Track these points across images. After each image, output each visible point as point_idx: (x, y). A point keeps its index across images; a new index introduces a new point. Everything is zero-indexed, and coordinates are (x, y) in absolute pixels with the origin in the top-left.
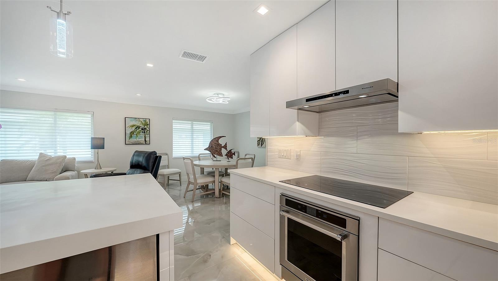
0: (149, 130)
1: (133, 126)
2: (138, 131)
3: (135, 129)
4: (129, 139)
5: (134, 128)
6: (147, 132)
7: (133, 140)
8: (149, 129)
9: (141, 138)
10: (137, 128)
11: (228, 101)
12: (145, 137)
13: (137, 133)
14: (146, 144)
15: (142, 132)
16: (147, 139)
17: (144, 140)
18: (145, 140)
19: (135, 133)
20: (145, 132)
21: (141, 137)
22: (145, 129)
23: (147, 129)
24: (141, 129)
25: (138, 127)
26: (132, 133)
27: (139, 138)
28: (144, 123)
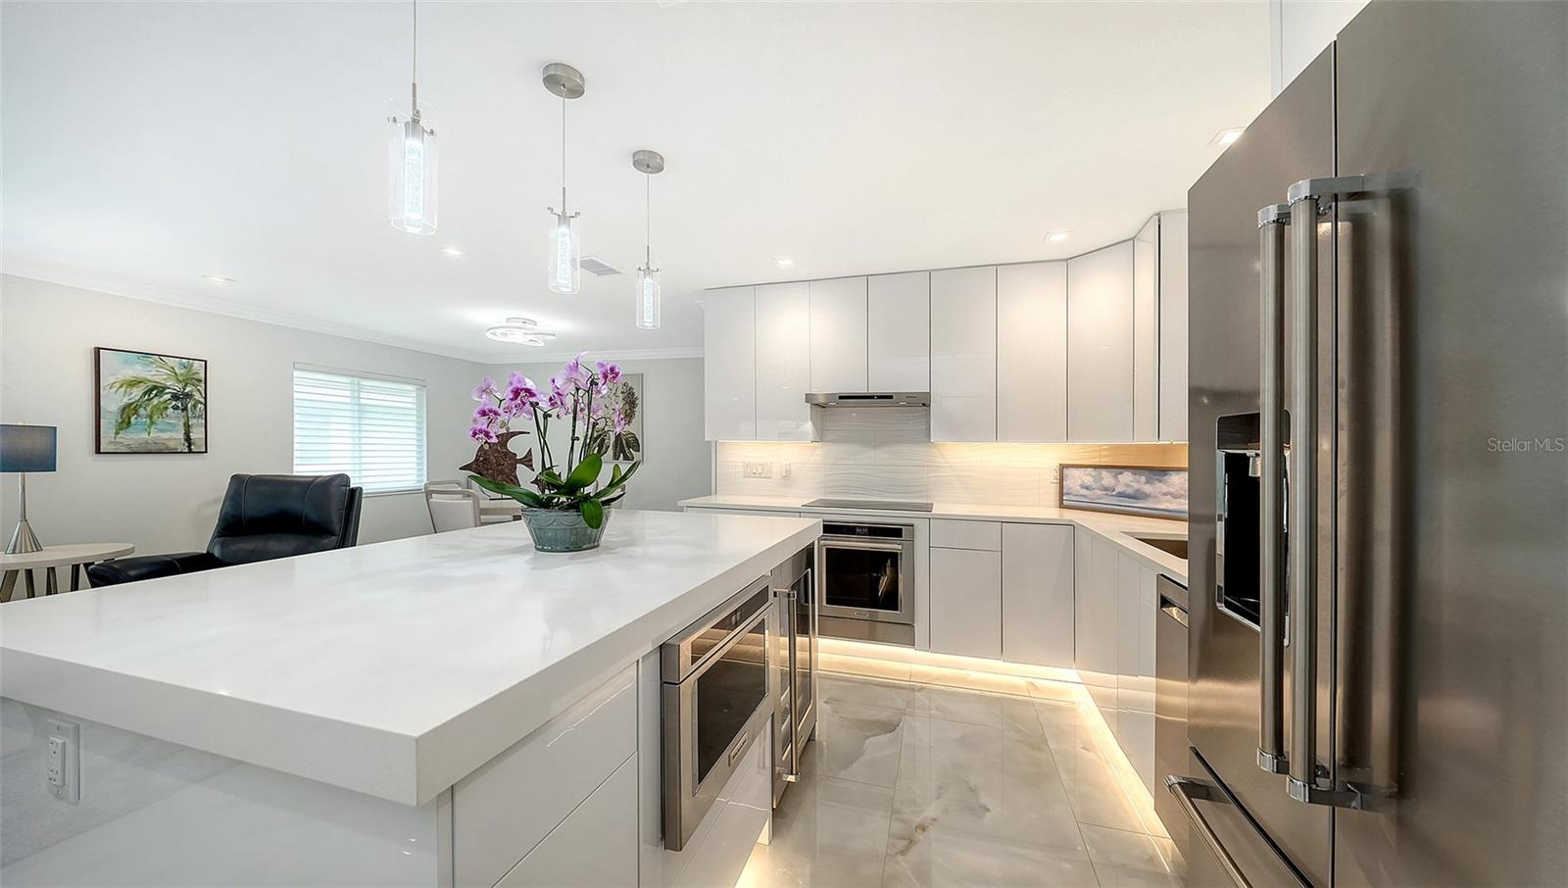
0: (203, 400)
1: (134, 383)
2: (155, 401)
3: (145, 393)
4: (117, 433)
5: (137, 393)
6: (195, 406)
7: (134, 436)
8: (205, 398)
9: (170, 431)
10: (151, 390)
11: (544, 341)
12: (187, 428)
13: (152, 412)
14: (190, 452)
15: (175, 408)
16: (197, 434)
17: (181, 435)
18: (188, 439)
19: (142, 411)
20: (185, 409)
21: (170, 428)
22: (189, 396)
23: (197, 396)
24: (169, 396)
25: (158, 389)
26: (128, 414)
27: (161, 431)
28: (182, 375)
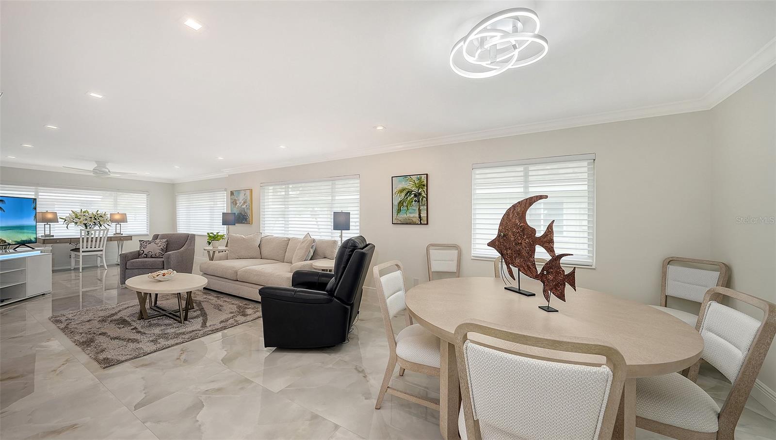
0: (425, 196)
1: (401, 191)
2: (409, 199)
3: (405, 195)
4: (397, 215)
5: (403, 195)
6: (422, 199)
7: (403, 216)
8: (427, 195)
9: (413, 213)
10: (407, 193)
12: (420, 210)
13: (408, 203)
14: (421, 224)
15: (415, 201)
16: (423, 215)
17: (417, 215)
18: (420, 217)
19: (405, 204)
20: (419, 201)
21: (413, 211)
22: (420, 194)
23: (423, 194)
24: (413, 195)
25: (409, 192)
26: (401, 203)
27: (410, 213)
28: (418, 184)
